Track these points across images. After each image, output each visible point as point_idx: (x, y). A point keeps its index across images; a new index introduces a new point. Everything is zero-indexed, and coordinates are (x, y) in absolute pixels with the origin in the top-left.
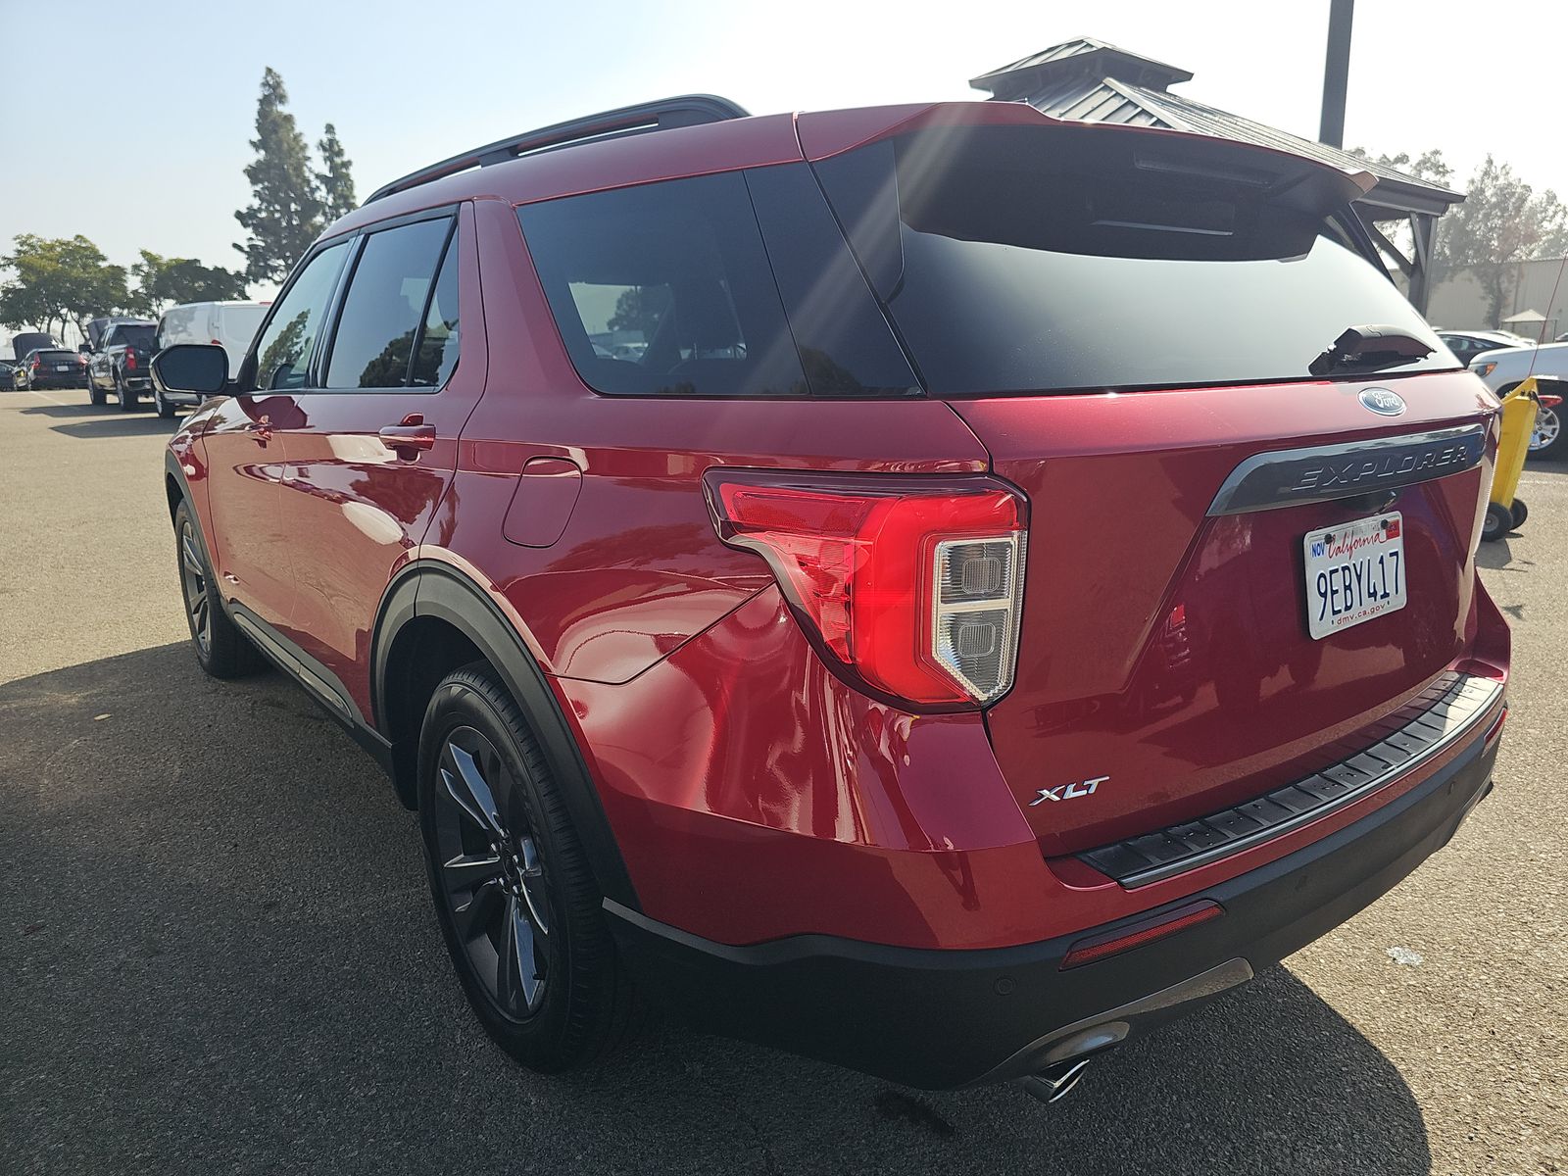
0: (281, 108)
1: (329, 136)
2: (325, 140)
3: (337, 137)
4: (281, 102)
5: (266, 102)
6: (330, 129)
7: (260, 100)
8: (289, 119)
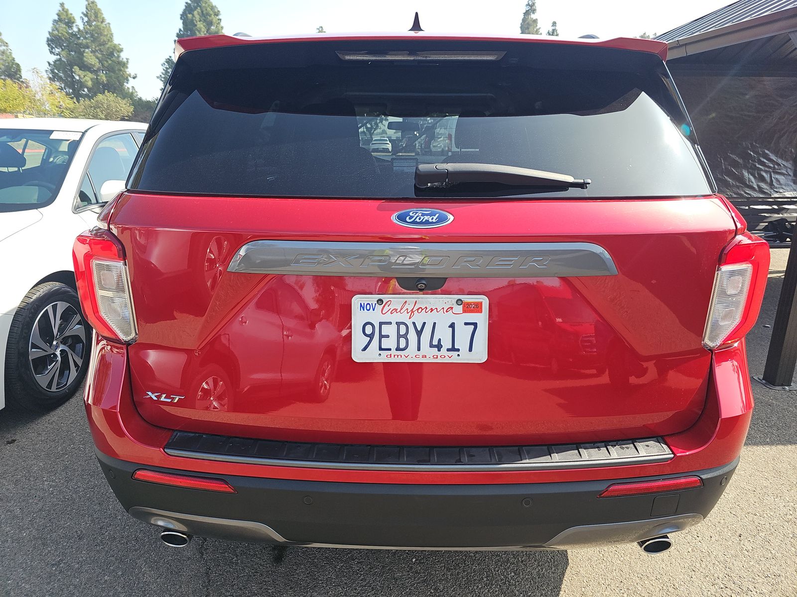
0: (533, 16)
1: (553, 28)
2: (551, 30)
3: (557, 28)
4: (533, 13)
5: (527, 13)
6: (554, 24)
7: (524, 13)
8: (535, 21)
